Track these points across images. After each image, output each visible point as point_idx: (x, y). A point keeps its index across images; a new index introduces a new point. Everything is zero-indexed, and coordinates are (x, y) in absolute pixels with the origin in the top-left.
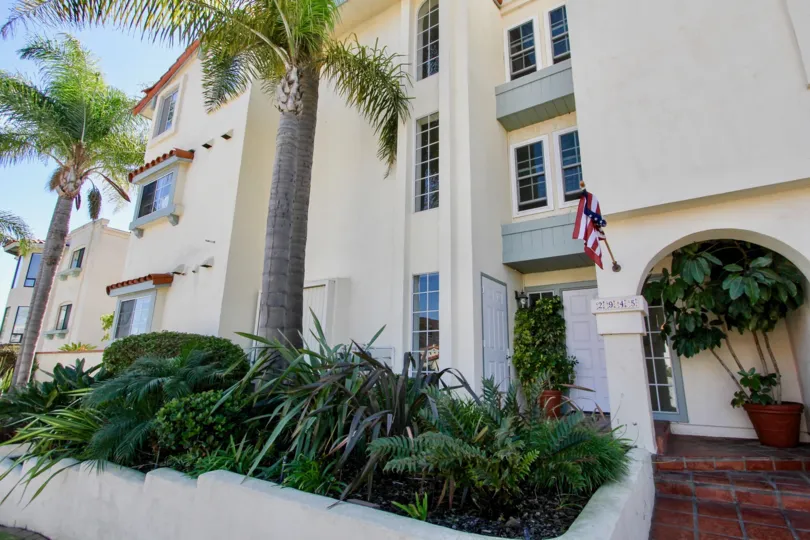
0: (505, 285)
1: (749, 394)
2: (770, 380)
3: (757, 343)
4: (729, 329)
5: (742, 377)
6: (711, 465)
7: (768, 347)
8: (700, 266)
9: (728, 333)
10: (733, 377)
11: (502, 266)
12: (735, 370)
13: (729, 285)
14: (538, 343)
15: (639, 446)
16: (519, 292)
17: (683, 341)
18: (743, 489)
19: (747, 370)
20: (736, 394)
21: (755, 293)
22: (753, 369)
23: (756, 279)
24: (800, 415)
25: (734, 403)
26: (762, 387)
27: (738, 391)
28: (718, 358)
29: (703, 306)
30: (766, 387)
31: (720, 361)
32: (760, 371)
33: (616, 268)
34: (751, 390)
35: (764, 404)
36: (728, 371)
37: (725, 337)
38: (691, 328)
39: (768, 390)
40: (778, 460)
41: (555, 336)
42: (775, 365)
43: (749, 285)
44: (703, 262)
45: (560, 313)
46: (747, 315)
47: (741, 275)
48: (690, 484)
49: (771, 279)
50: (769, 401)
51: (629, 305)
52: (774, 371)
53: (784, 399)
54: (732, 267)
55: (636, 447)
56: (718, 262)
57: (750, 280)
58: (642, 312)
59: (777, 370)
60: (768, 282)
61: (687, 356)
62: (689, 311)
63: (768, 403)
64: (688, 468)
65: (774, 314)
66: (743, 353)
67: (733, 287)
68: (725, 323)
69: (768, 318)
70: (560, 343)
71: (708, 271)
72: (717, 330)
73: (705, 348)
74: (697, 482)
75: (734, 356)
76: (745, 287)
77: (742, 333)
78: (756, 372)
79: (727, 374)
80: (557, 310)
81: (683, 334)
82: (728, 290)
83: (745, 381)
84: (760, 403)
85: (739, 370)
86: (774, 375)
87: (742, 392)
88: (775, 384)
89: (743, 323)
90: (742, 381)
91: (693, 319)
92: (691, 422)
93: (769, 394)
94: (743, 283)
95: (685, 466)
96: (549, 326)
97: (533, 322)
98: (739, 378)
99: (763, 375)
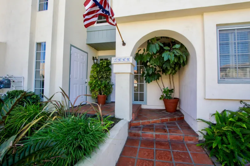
0: (87, 53)
1: (165, 95)
2: (171, 91)
3: (170, 79)
4: (163, 74)
5: (164, 90)
6: (149, 122)
7: (173, 80)
8: (156, 47)
9: (162, 75)
10: (161, 90)
11: (86, 45)
12: (162, 88)
13: (164, 55)
14: (100, 77)
15: (124, 119)
16: (95, 57)
17: (148, 77)
18: (158, 133)
19: (166, 88)
20: (161, 96)
21: (172, 58)
22: (168, 87)
23: (174, 53)
24: (178, 102)
25: (160, 99)
26: (169, 93)
27: (162, 95)
28: (158, 83)
29: (155, 64)
30: (170, 93)
31: (158, 84)
32: (169, 88)
33: (124, 44)
34: (166, 95)
35: (169, 99)
36: (160, 88)
37: (161, 76)
38: (151, 72)
39: (171, 94)
40: (170, 118)
41: (106, 75)
42: (174, 86)
43: (171, 55)
44: (157, 45)
45: (110, 66)
46: (169, 68)
47: (169, 51)
48: (140, 132)
49: (178, 53)
50: (170, 98)
51: (126, 60)
52: (173, 88)
53: (175, 97)
54: (167, 48)
55: (123, 119)
56: (162, 45)
57: (171, 53)
58: (132, 64)
59: (174, 88)
60: (177, 54)
61: (148, 83)
62: (151, 66)
63: (170, 99)
64: (142, 124)
65: (177, 68)
66: (165, 82)
67: (166, 56)
68: (162, 72)
69: (175, 70)
70: (108, 77)
71: (158, 49)
72: (159, 74)
73: (154, 80)
74: (143, 132)
75: (163, 83)
76: (170, 56)
77: (166, 75)
78: (168, 89)
79: (160, 89)
80: (109, 65)
81: (148, 75)
82: (164, 57)
83: (165, 92)
84: (168, 99)
85: (163, 88)
86: (173, 89)
87: (163, 95)
88: (173, 92)
89: (167, 71)
90: (164, 91)
91: (151, 69)
92: (148, 104)
93: (171, 96)
94: (169, 55)
95: (141, 124)
96: (104, 71)
97: (99, 69)
98: (163, 90)
99: (170, 89)
